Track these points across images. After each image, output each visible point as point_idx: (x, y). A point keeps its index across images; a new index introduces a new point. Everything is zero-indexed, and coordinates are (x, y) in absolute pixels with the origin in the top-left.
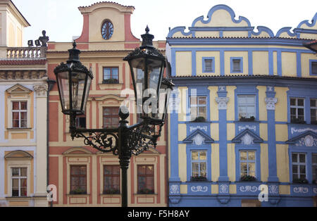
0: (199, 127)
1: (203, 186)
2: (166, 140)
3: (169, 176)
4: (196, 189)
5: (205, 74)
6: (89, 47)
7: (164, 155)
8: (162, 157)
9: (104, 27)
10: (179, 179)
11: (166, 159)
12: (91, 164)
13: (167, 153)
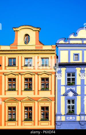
0: (71, 88)
1: (72, 117)
2: (55, 94)
3: (56, 112)
4: (69, 118)
5: (74, 62)
6: (18, 48)
7: (54, 102)
8: (53, 102)
9: (25, 38)
10: (61, 113)
11: (55, 103)
12: (18, 106)
13: (55, 101)
